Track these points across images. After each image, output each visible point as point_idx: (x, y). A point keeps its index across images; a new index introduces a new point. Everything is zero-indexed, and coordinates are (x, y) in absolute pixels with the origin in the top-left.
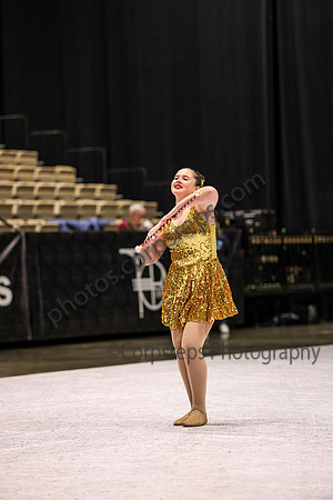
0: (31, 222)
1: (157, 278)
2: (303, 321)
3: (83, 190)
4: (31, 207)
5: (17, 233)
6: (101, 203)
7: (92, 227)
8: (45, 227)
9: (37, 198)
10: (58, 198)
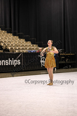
0: (24, 51)
1: (44, 60)
2: (69, 68)
3: (32, 45)
4: (24, 48)
5: (21, 53)
6: (35, 48)
7: (34, 52)
8: (26, 52)
9: (25, 47)
10: (28, 47)
